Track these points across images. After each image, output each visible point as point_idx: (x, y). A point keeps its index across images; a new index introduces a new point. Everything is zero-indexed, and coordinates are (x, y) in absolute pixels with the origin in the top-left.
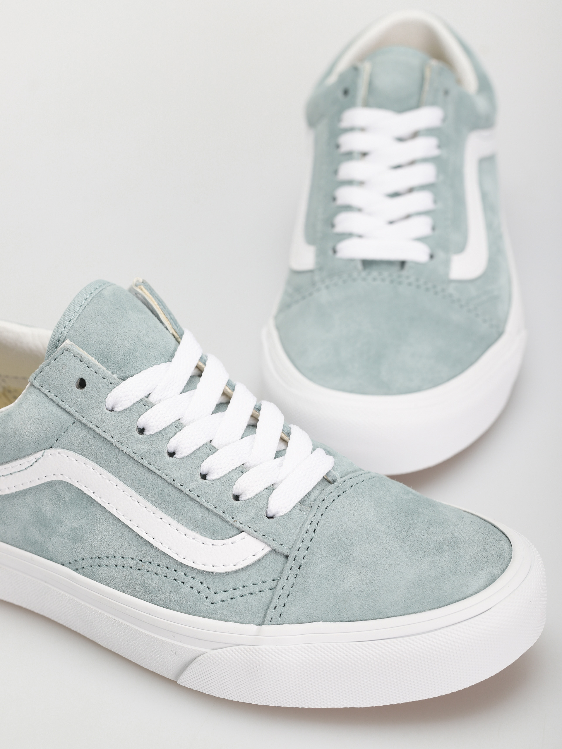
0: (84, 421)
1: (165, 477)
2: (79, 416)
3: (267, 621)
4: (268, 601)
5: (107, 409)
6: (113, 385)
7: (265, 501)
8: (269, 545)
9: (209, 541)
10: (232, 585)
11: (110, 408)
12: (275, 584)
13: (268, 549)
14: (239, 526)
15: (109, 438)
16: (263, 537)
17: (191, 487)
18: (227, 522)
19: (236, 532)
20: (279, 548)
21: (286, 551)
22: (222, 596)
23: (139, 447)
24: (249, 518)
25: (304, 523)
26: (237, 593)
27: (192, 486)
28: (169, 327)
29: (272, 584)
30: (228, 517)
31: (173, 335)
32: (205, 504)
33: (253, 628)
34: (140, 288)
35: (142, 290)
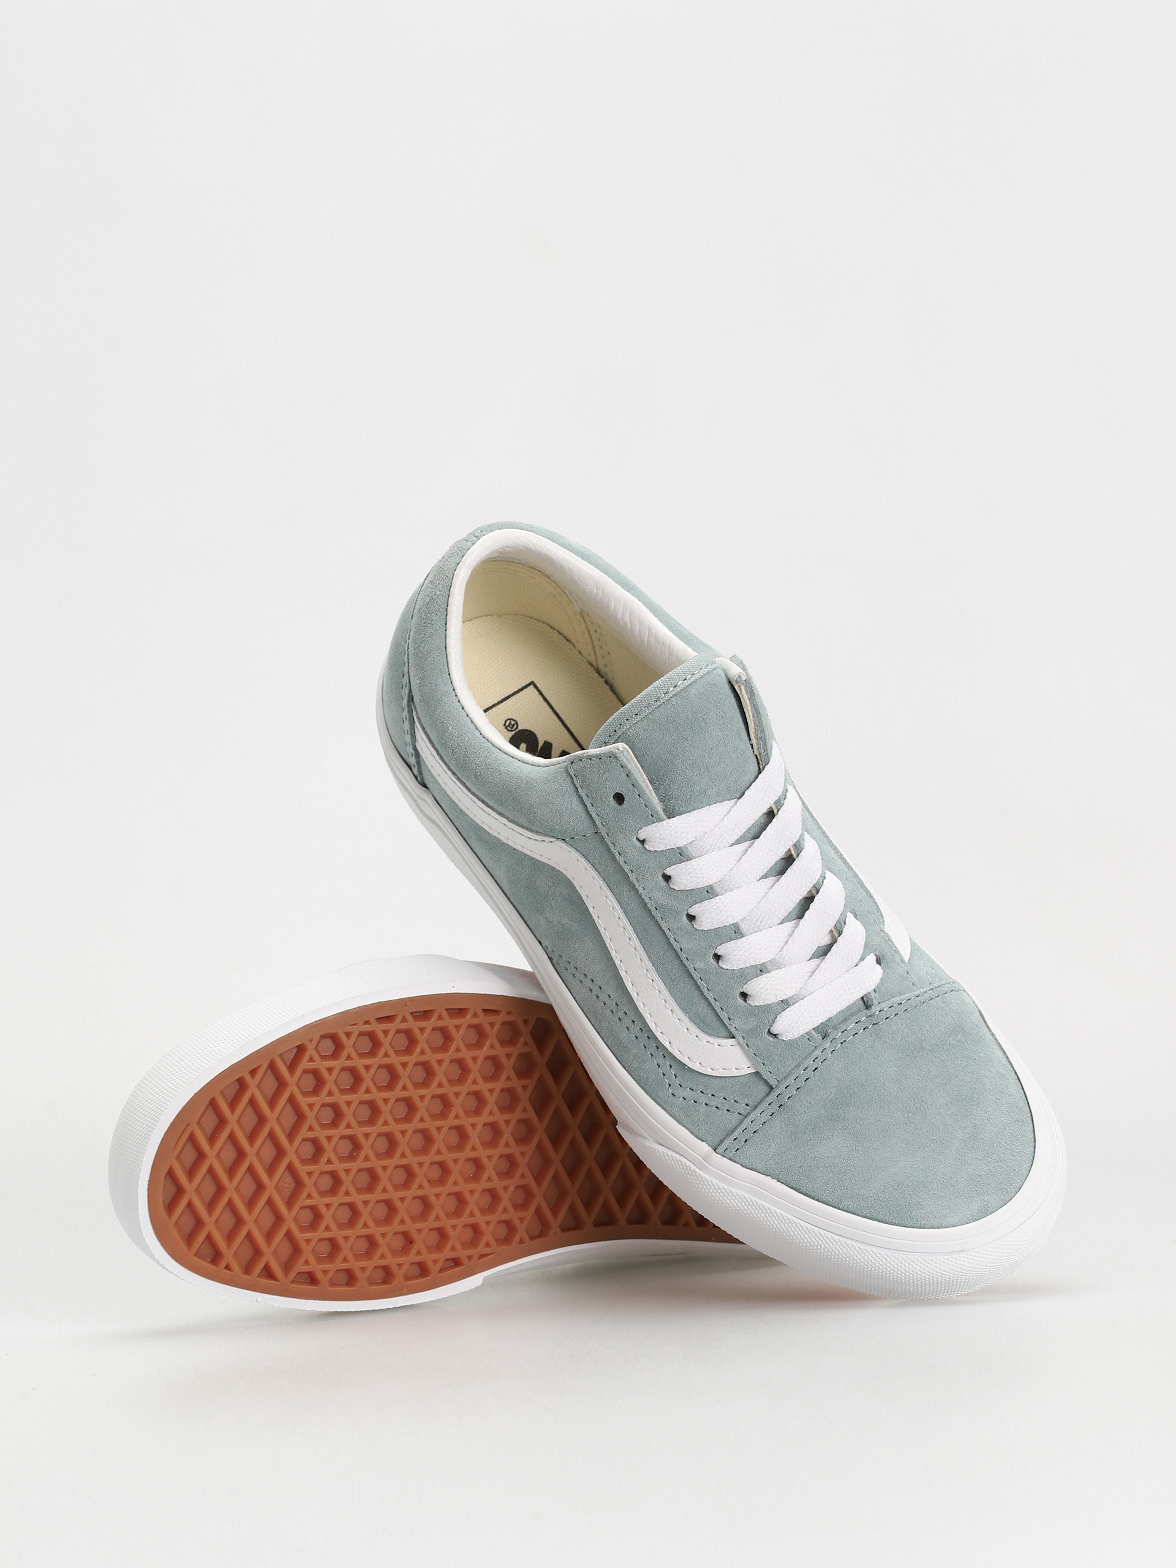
0: (607, 839)
1: (673, 941)
2: (603, 831)
3: (721, 1149)
4: (730, 1127)
5: (637, 838)
6: (654, 818)
7: (773, 1016)
8: (755, 1067)
9: (694, 1029)
10: (702, 1088)
11: (642, 839)
12: (747, 1111)
13: (752, 1070)
14: (733, 1030)
15: (627, 869)
16: (754, 1056)
17: (697, 966)
18: (721, 1021)
19: (726, 1034)
20: (765, 1075)
21: (773, 1082)
22: (687, 1093)
23: (657, 895)
24: (747, 1027)
25: (806, 1058)
26: (703, 1099)
27: (700, 965)
28: (755, 747)
29: (744, 1110)
30: (724, 1015)
31: (757, 757)
32: (705, 991)
33: (705, 1148)
34: (739, 686)
35: (741, 690)
